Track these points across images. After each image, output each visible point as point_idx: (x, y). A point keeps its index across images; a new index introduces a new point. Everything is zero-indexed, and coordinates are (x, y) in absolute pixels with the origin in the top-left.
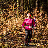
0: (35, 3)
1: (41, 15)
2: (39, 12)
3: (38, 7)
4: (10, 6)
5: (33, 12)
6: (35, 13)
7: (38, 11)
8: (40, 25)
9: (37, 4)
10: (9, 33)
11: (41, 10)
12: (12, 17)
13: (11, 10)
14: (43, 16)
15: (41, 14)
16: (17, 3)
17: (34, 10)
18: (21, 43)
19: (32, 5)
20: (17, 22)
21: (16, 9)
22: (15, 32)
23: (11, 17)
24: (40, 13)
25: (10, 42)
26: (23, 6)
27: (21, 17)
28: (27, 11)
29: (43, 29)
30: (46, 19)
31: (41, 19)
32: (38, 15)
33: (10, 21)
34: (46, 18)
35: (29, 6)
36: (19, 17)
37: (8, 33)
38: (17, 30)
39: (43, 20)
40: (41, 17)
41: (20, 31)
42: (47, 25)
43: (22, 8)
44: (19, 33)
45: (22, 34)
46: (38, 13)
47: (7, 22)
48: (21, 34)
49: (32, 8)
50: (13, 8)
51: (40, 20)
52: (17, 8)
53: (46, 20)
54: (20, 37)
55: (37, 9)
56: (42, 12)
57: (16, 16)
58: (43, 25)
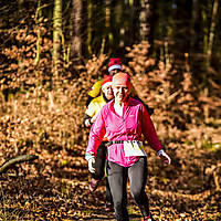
0: (136, 21)
1: (165, 80)
2: (157, 63)
3: (151, 42)
4: (21, 34)
5: (127, 65)
6: (137, 68)
7: (152, 62)
8: (161, 125)
9: (144, 29)
10: (16, 162)
11: (164, 53)
12: (31, 86)
13: (25, 53)
14: (171, 82)
15: (163, 75)
16: (57, 23)
17: (131, 55)
18: (75, 207)
19: (122, 31)
20: (53, 110)
21: (48, 52)
22: (45, 156)
23: (25, 85)
24: (161, 67)
25: (23, 204)
26: (84, 38)
27: (73, 88)
28: (103, 58)
29: (174, 141)
30: (188, 97)
31: (162, 97)
32: (149, 77)
33: (24, 104)
34: (186, 93)
35: (111, 36)
36: (65, 89)
37: (11, 162)
38: (54, 148)
39: (174, 103)
40: (166, 85)
41: (66, 149)
42: (190, 122)
43: (77, 44)
44: (64, 162)
45: (78, 163)
46: (151, 71)
47: (9, 110)
48: (74, 166)
49: (122, 44)
50: (35, 47)
51: (158, 100)
52: (56, 46)
53: (186, 102)
54: (67, 177)
55: (144, 51)
56: (169, 66)
57: (50, 80)
58: (172, 121)
